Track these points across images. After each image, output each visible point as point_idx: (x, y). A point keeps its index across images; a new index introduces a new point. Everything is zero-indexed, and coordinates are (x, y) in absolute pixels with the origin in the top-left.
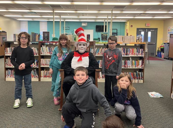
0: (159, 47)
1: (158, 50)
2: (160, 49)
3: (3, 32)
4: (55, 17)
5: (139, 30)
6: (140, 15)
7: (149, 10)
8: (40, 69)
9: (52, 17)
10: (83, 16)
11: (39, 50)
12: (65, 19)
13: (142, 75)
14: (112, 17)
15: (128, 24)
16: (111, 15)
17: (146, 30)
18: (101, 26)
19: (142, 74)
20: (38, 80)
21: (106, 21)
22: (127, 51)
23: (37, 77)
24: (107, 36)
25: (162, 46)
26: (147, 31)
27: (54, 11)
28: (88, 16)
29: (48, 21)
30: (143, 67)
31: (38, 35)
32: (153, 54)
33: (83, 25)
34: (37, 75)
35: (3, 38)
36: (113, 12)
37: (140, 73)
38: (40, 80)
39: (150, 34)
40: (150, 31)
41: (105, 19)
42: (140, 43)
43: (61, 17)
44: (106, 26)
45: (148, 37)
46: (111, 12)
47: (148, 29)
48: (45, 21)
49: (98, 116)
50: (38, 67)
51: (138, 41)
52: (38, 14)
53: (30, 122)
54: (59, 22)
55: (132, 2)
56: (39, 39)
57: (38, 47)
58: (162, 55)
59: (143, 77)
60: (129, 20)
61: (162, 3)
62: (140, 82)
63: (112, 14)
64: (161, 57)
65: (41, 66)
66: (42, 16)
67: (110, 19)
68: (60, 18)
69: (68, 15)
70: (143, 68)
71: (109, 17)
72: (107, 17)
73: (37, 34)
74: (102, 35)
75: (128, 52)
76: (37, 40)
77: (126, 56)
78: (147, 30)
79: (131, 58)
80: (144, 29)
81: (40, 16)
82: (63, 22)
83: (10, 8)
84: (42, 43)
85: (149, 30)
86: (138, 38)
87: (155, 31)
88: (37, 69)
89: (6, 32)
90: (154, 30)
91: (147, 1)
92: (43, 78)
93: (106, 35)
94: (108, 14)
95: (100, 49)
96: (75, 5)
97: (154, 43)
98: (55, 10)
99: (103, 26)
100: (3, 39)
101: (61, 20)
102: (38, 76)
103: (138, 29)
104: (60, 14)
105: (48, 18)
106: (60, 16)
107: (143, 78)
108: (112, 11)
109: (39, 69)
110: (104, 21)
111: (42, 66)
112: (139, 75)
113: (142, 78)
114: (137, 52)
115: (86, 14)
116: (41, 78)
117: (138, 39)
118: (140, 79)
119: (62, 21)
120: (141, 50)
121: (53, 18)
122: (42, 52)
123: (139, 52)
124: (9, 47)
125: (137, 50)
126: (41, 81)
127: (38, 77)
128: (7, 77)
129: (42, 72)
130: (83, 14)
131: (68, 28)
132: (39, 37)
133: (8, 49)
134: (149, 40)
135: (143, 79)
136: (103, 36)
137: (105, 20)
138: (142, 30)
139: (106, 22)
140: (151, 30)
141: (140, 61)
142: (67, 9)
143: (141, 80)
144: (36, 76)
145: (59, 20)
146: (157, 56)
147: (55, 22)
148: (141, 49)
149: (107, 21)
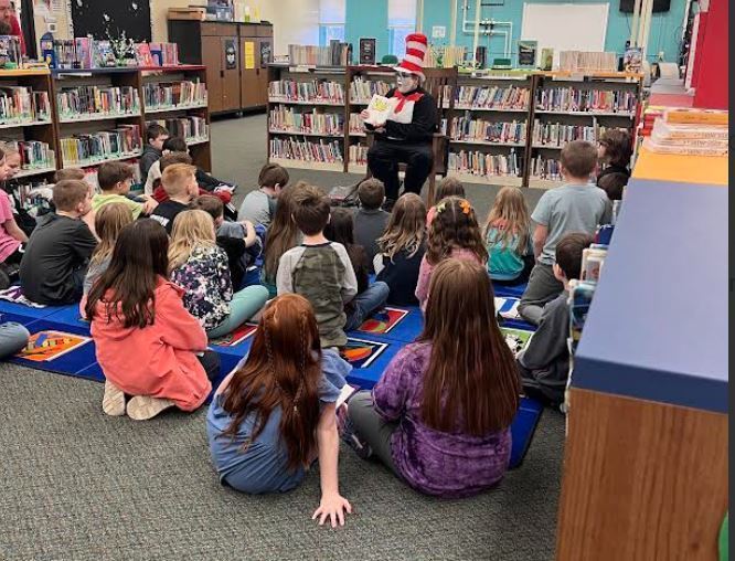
3: (263, 23)
8: (346, 142)
11: (346, 88)
20: (342, 169)
22: (584, 98)
23: (340, 160)
31: (346, 48)
35: (262, 45)
38: (346, 168)
50: (343, 136)
56: (349, 59)
57: (345, 82)
65: (350, 134)
73: (346, 44)
75: (588, 102)
76: (344, 62)
77: (579, 113)
79: (595, 120)
84: (355, 71)
88: (341, 141)
89: (271, 24)
92: (354, 164)
95: (507, 91)
102: (343, 158)
109: (345, 140)
111: (352, 133)
114: (616, 102)
116: (350, 164)
120: (627, 96)
122: (354, 96)
123: (622, 103)
124: (278, 79)
125: (614, 95)
126: (349, 171)
127: (342, 160)
129: (353, 149)
132: (350, 53)
133: (276, 83)
144: (337, 158)
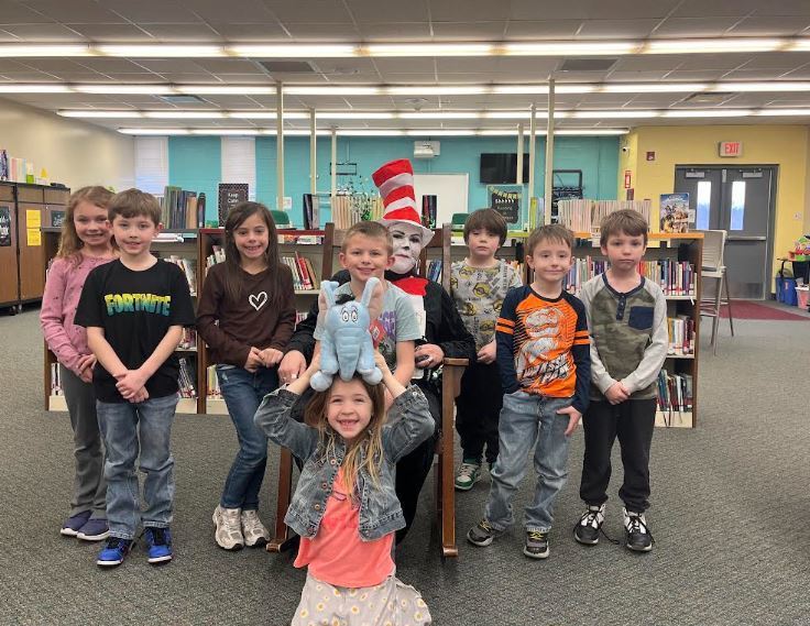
0: (787, 256)
1: (781, 272)
2: (789, 266)
3: (54, 186)
4: (285, 116)
5: (688, 175)
6: (690, 99)
7: (732, 75)
8: (202, 359)
9: (274, 116)
10: (418, 110)
11: (199, 268)
12: (334, 124)
13: (689, 389)
14: (551, 115)
15: (633, 146)
16: (545, 106)
17: (721, 176)
18: (505, 155)
19: (689, 383)
20: (194, 410)
21: (526, 133)
23: (189, 393)
24: (516, 201)
25: (798, 252)
26: (724, 180)
27: (279, 91)
28: (441, 111)
29: (258, 138)
30: (690, 352)
31: (194, 201)
32: (755, 289)
33: (421, 151)
34: (192, 387)
36: (559, 90)
37: (678, 378)
38: (202, 407)
39: (739, 191)
40: (742, 179)
41: (523, 123)
42: (676, 233)
43: (317, 116)
44: (526, 157)
45: (733, 207)
46: (545, 90)
47: (730, 168)
48: (244, 136)
49: (455, 582)
50: (194, 349)
51: (666, 227)
52: (212, 106)
53: (129, 605)
54: (307, 139)
55: (646, 40)
56: (201, 218)
57: (196, 256)
58: (799, 294)
59: (693, 400)
60: (637, 126)
61: (792, 41)
62: (676, 424)
63: (553, 100)
64: (795, 303)
66: (228, 111)
67: (541, 123)
68: (311, 123)
69: (347, 106)
70: (692, 356)
71: (539, 115)
72: (528, 115)
73: (195, 194)
74: (494, 197)
76: (192, 224)
78: (724, 172)
80: (710, 171)
81: (223, 111)
82: (324, 141)
83: (84, 77)
84: (215, 237)
85: (737, 171)
86: (668, 208)
87: (764, 181)
88: (191, 358)
89: (67, 186)
90: (759, 175)
91: (718, 34)
92: (216, 399)
93: (515, 196)
94: (535, 101)
96: (375, 58)
97: (763, 238)
98: (285, 86)
99: (515, 157)
100: (53, 220)
101: (318, 133)
102: (196, 389)
103: (681, 170)
104: (310, 103)
105: (260, 124)
106: (312, 112)
107: (691, 402)
108: (552, 85)
109: (199, 357)
110: (516, 133)
112: (673, 390)
113: (690, 406)
114: (663, 278)
115: (432, 101)
116: (209, 399)
117: (669, 217)
118: (676, 408)
119: (320, 139)
120: (680, 268)
121: (276, 123)
123: (673, 280)
125: (659, 267)
126: (209, 411)
127: (194, 393)
128: (54, 391)
130: (417, 102)
131: (352, 169)
132: (201, 208)
134: (737, 224)
135: (693, 410)
136: (497, 201)
137: (521, 130)
138: (702, 175)
139: (527, 138)
140: (745, 175)
141: (676, 321)
142: (339, 78)
143: (682, 414)
144: (185, 389)
145: (308, 133)
146: (774, 297)
147: (287, 138)
148: (681, 266)
149: (533, 132)
